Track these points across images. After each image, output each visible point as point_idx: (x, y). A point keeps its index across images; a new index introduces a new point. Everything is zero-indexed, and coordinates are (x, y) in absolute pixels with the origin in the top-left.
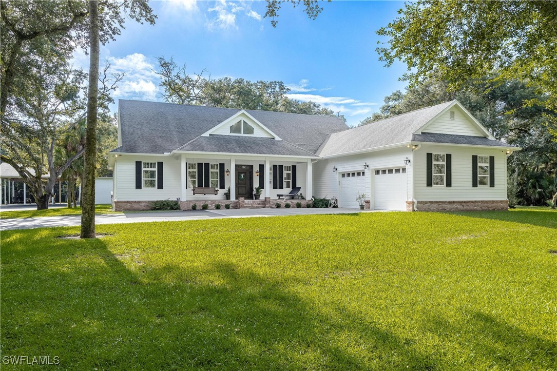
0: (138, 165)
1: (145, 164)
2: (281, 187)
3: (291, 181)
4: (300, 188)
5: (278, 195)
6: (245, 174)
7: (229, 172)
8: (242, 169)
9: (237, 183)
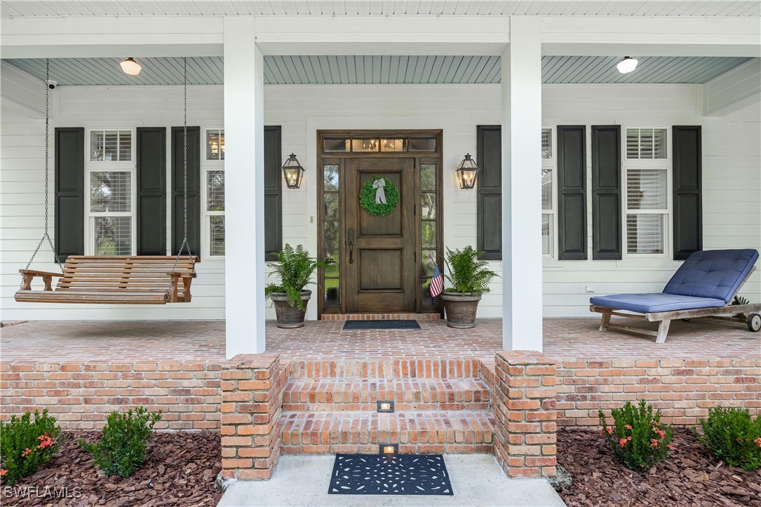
2: (611, 249)
3: (668, 212)
4: (753, 254)
6: (398, 183)
7: (299, 169)
8: (381, 156)
9: (351, 229)
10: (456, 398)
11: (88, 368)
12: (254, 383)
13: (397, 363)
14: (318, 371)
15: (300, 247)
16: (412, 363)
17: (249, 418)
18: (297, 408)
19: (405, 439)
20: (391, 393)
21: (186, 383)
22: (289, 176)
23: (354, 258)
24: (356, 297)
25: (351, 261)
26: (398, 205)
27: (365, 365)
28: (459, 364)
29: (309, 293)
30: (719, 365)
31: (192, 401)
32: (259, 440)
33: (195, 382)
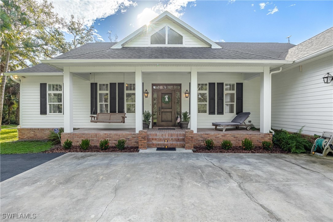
0: (43, 87)
1: (50, 86)
2: (221, 112)
3: (235, 103)
4: (249, 113)
5: (213, 124)
6: (171, 96)
7: (148, 93)
8: (167, 90)
9: (160, 107)
10: (179, 140)
11: (110, 134)
12: (144, 134)
13: (169, 134)
14: (153, 135)
15: (148, 111)
16: (172, 134)
17: (143, 139)
18: (150, 141)
19: (169, 145)
20: (167, 138)
21: (128, 137)
22: (145, 95)
23: (160, 114)
24: (161, 123)
25: (160, 115)
26: (171, 101)
27: (162, 134)
28: (181, 134)
29: (150, 122)
30: (231, 135)
31: (130, 141)
32: (145, 143)
33: (130, 137)
